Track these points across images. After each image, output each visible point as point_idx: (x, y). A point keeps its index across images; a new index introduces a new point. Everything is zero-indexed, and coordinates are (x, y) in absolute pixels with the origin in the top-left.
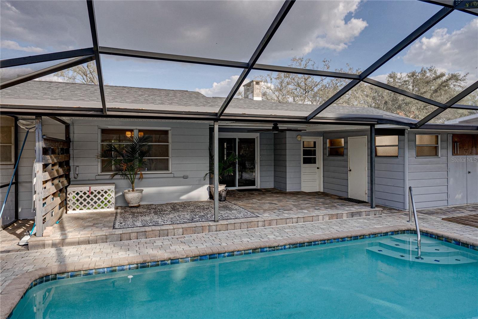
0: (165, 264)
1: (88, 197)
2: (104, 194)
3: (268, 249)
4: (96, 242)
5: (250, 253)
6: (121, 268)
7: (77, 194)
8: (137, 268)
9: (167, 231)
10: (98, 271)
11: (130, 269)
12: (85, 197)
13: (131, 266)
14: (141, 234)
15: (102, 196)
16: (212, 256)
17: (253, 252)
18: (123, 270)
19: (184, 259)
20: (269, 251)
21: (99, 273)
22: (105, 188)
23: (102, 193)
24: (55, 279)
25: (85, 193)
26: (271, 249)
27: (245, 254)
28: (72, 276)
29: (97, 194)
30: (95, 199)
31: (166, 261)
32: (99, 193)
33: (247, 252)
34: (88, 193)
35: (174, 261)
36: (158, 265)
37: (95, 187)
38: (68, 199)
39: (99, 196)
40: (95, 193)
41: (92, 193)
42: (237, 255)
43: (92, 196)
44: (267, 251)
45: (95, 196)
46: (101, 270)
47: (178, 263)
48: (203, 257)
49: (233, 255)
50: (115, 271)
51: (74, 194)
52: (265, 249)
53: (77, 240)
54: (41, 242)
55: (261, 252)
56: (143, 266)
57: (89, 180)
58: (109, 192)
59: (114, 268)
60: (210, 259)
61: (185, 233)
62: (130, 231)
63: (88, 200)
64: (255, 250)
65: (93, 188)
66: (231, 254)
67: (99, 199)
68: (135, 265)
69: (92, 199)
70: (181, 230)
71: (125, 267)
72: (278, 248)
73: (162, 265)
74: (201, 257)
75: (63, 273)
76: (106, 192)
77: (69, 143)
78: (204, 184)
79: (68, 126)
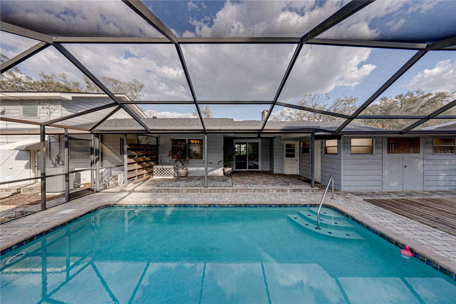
0: (161, 207)
1: (162, 171)
2: (169, 170)
3: (218, 206)
5: (207, 207)
6: (140, 206)
7: (158, 169)
8: (148, 207)
9: (179, 190)
10: (130, 206)
11: (144, 207)
12: (160, 171)
13: (145, 206)
14: (166, 190)
15: (168, 170)
16: (185, 206)
17: (209, 207)
18: (141, 207)
19: (171, 206)
21: (131, 207)
22: (169, 167)
23: (168, 169)
24: (113, 206)
25: (160, 169)
26: (219, 206)
27: (204, 207)
28: (120, 206)
29: (166, 170)
31: (161, 205)
32: (166, 169)
33: (205, 206)
34: (162, 169)
35: (166, 206)
36: (157, 207)
38: (154, 171)
39: (167, 171)
40: (165, 169)
41: (163, 169)
42: (199, 207)
43: (163, 170)
44: (217, 207)
45: (165, 171)
46: (132, 206)
47: (167, 207)
48: (181, 206)
49: (197, 207)
50: (138, 207)
51: (156, 169)
52: (216, 206)
53: (139, 190)
54: (125, 190)
55: (214, 207)
56: (150, 206)
57: (166, 163)
58: (171, 169)
59: (137, 206)
60: (184, 207)
61: (188, 192)
62: (161, 189)
64: (210, 205)
65: (164, 167)
66: (196, 206)
68: (147, 205)
71: (142, 206)
72: (224, 206)
73: (159, 207)
74: (180, 206)
76: (169, 169)
77: (157, 146)
78: (220, 167)
79: (157, 138)
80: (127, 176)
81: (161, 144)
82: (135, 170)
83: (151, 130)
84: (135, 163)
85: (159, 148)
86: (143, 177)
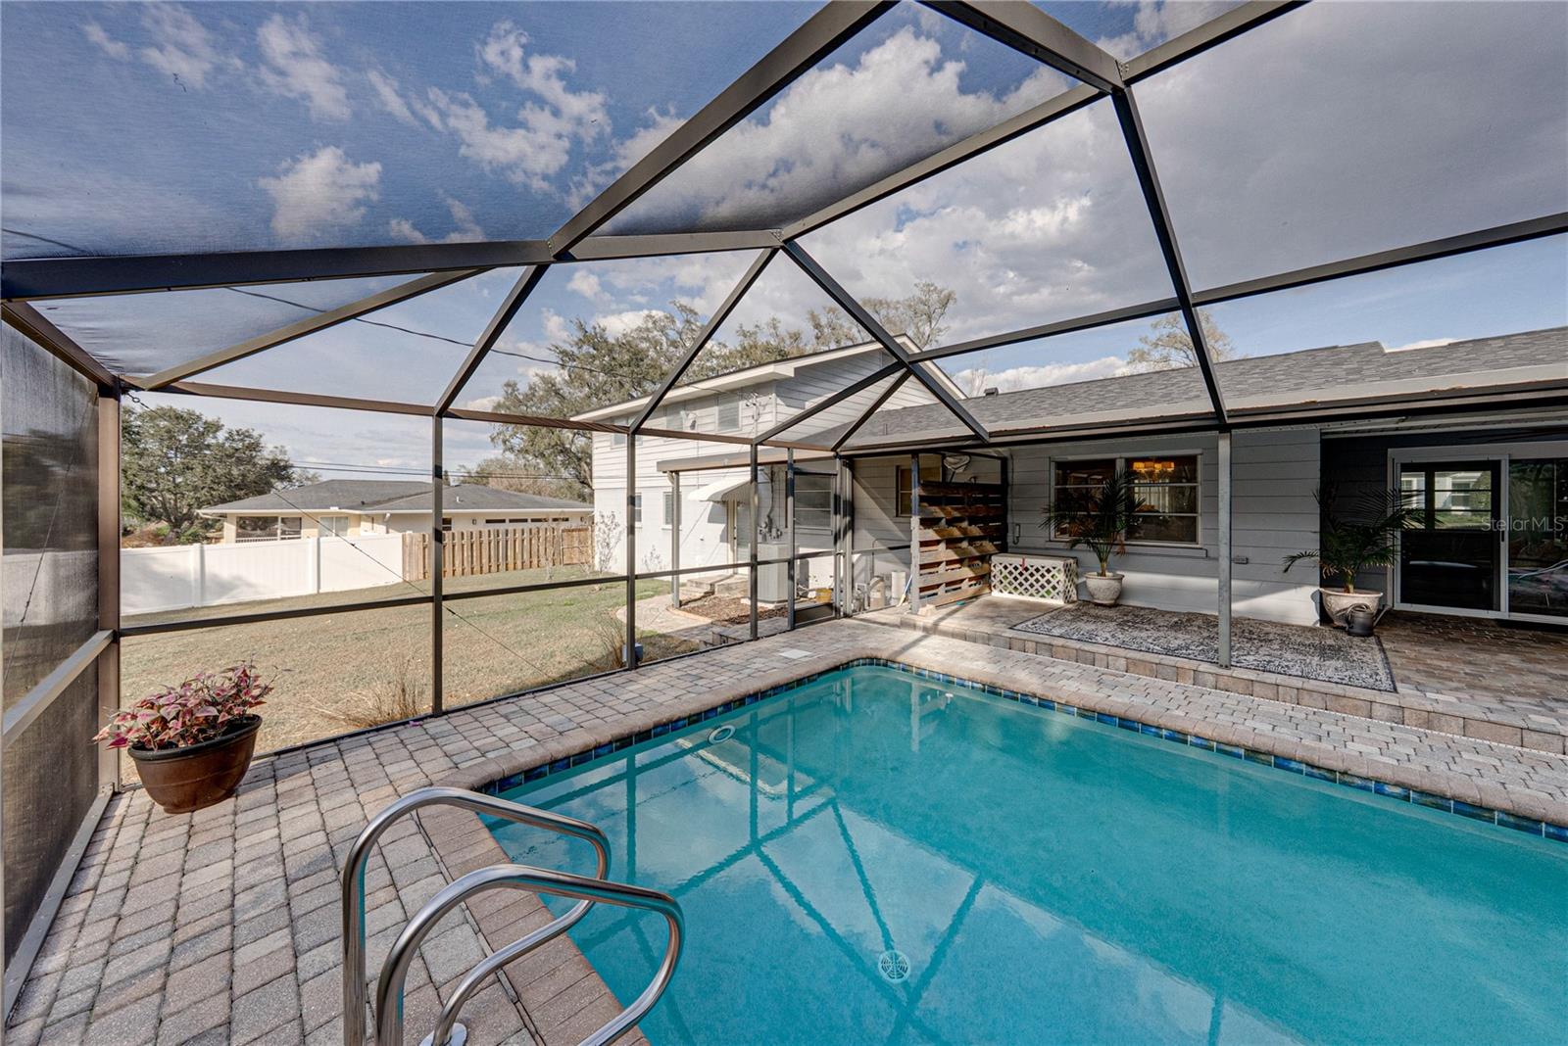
0: (1029, 702)
1: (1021, 574)
2: (1046, 574)
3: (1303, 767)
4: (974, 640)
5: (1239, 756)
6: (961, 682)
7: (1006, 567)
8: (984, 691)
9: (1092, 655)
10: (931, 674)
11: (973, 687)
12: (1016, 573)
13: (975, 685)
14: (1043, 647)
15: (1043, 576)
16: (1126, 723)
17: (1247, 758)
18: (963, 685)
19: (1066, 707)
20: (1311, 775)
21: (933, 678)
22: (1048, 563)
23: (1043, 571)
24: (885, 665)
25: (1016, 568)
26: (1315, 771)
27: (1219, 751)
28: (903, 670)
29: (1034, 572)
30: (1032, 580)
31: (1030, 699)
32: (1037, 570)
33: (1228, 748)
34: (1020, 569)
35: (1046, 704)
36: (1016, 699)
37: (1033, 560)
38: (992, 574)
39: (1037, 576)
40: (1032, 570)
41: (1026, 569)
42: (1192, 744)
43: (1026, 574)
44: (1300, 772)
45: (1032, 575)
46: (935, 675)
47: (1053, 708)
48: (1105, 718)
49: (1185, 742)
50: (953, 683)
51: (1001, 567)
52: (1293, 765)
53: (951, 630)
54: (912, 622)
55: (1277, 766)
56: (992, 690)
57: (1035, 548)
58: (1054, 572)
59: (951, 679)
60: (1121, 726)
61: (1132, 669)
62: (1024, 638)
63: (1021, 579)
64: (1253, 754)
65: (1030, 561)
66: (1179, 737)
67: (1037, 581)
68: (980, 686)
69: (1026, 580)
70: (1123, 662)
71: (966, 683)
72: (1347, 779)
73: (1023, 701)
74: (1103, 717)
75: (894, 662)
76: (1048, 571)
77: (1004, 487)
78: (1299, 584)
79: (1004, 461)
80: (918, 582)
81: (1016, 481)
82: (938, 564)
83: (992, 435)
84: (937, 542)
85: (1009, 496)
86: (960, 588)
